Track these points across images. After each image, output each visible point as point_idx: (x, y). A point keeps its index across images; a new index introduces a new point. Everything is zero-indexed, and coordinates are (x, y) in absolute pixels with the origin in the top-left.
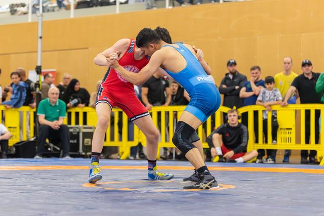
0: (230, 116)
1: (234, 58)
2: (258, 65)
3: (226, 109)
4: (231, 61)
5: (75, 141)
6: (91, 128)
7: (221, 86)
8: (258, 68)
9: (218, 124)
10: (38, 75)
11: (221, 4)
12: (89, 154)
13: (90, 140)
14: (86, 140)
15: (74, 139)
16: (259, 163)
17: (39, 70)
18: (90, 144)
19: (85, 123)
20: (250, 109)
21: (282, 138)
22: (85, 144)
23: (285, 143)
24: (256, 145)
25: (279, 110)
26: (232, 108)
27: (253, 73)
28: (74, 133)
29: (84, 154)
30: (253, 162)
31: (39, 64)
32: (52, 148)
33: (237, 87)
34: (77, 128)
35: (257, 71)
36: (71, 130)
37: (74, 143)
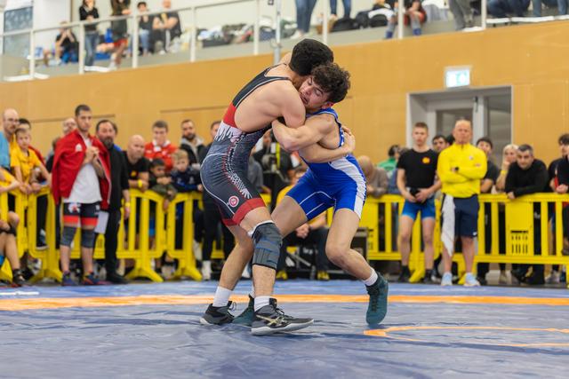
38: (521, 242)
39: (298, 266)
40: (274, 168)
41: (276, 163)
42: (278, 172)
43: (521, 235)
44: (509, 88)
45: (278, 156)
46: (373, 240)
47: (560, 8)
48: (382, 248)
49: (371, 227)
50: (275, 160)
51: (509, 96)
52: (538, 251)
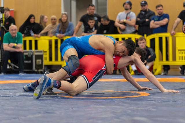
2: (162, 4)
4: (142, 2)
5: (30, 62)
6: (41, 52)
7: (137, 19)
10: (2, 14)
12: (40, 70)
13: (40, 60)
14: (38, 61)
15: (28, 60)
16: (164, 75)
17: (2, 10)
18: (41, 63)
19: (36, 48)
20: (156, 36)
21: (179, 57)
22: (37, 64)
23: (182, 61)
24: (161, 62)
25: (177, 37)
27: (159, 10)
28: (29, 56)
29: (36, 70)
30: (159, 74)
31: (2, 6)
32: (13, 67)
33: (147, 20)
34: (31, 52)
35: (161, 8)
36: (25, 54)
37: (29, 63)
39: (13, 68)
40: (2, 24)
41: (3, 22)
42: (4, 27)
45: (4, 20)
46: (46, 56)
48: (51, 59)
49: (45, 50)
50: (2, 21)
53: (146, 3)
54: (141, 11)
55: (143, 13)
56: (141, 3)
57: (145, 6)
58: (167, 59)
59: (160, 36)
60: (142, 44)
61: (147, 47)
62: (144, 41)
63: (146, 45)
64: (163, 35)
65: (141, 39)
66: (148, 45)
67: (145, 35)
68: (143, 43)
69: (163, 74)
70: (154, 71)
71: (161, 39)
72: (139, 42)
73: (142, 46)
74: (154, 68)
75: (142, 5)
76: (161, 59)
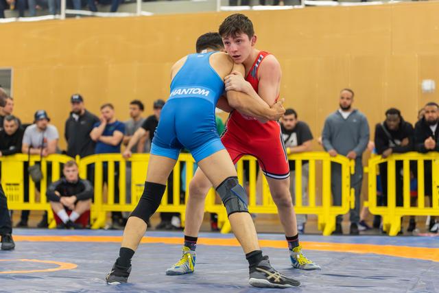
0: (68, 171)
1: (79, 92)
3: (65, 159)
8: (111, 106)
9: (56, 177)
11: (61, 21)
20: (97, 159)
26: (74, 157)
30: (101, 228)
38: (14, 193)
43: (14, 187)
44: (9, 71)
47: (51, 9)
51: (9, 77)
52: (26, 199)
53: (80, 99)
54: (71, 113)
55: (76, 117)
56: (72, 98)
57: (78, 103)
58: (117, 200)
59: (105, 160)
60: (71, 173)
61: (79, 179)
62: (74, 167)
63: (78, 175)
64: (111, 158)
65: (70, 164)
66: (83, 176)
67: (78, 157)
68: (74, 171)
69: (107, 227)
70: (92, 222)
71: (105, 164)
72: (66, 168)
73: (71, 176)
74: (93, 216)
75: (74, 102)
76: (105, 201)
